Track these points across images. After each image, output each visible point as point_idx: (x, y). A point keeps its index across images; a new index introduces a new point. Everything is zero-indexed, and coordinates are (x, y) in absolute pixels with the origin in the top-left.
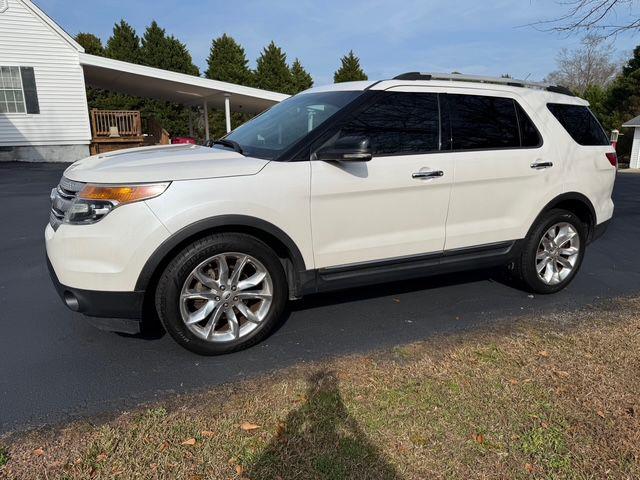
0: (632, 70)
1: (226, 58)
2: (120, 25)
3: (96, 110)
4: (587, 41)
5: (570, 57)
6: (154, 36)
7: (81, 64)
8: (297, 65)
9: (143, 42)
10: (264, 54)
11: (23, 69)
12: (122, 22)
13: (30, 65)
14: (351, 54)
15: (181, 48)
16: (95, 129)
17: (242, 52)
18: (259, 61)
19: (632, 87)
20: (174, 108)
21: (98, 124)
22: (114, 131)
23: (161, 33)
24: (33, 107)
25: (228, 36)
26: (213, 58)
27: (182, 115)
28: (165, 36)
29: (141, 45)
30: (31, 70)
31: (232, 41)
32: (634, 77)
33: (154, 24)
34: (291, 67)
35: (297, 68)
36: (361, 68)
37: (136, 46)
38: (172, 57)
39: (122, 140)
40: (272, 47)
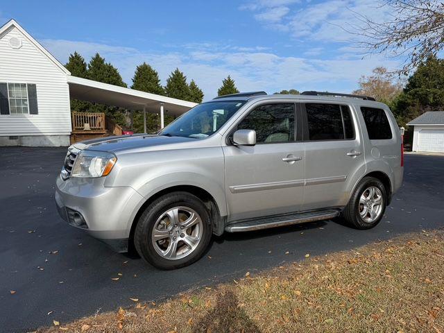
0: (409, 90)
1: (145, 78)
2: (74, 55)
3: (76, 112)
4: (376, 71)
5: (366, 81)
6: (97, 63)
7: (68, 83)
8: (193, 84)
9: (89, 67)
10: (172, 76)
11: (29, 85)
12: (76, 53)
13: (34, 83)
14: (229, 78)
15: (115, 71)
16: (74, 125)
17: (156, 74)
18: (168, 81)
19: (409, 101)
20: (109, 111)
21: (77, 122)
22: (87, 126)
23: (102, 61)
24: (34, 110)
25: (147, 64)
26: (136, 78)
27: (115, 115)
28: (105, 63)
29: (88, 68)
30: (34, 86)
31: (150, 68)
32: (410, 94)
33: (98, 55)
34: (189, 85)
35: (193, 86)
36: (235, 86)
37: (84, 69)
38: (109, 77)
39: (92, 132)
40: (177, 72)
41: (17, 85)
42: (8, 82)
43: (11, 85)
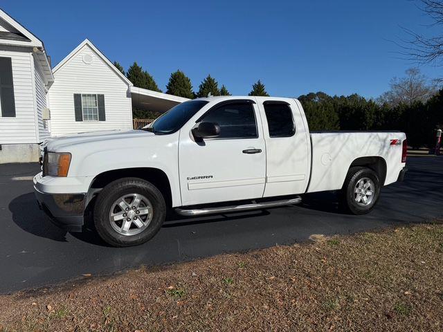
3: (136, 119)
4: (409, 72)
7: (131, 93)
10: (204, 82)
11: (99, 95)
13: (103, 93)
14: (259, 82)
15: (150, 78)
17: (188, 81)
18: (201, 87)
23: (139, 70)
24: (102, 117)
25: (180, 71)
30: (103, 96)
31: (183, 75)
34: (220, 90)
35: (224, 91)
36: (265, 91)
40: (209, 78)
41: (89, 95)
42: (82, 93)
43: (84, 95)
